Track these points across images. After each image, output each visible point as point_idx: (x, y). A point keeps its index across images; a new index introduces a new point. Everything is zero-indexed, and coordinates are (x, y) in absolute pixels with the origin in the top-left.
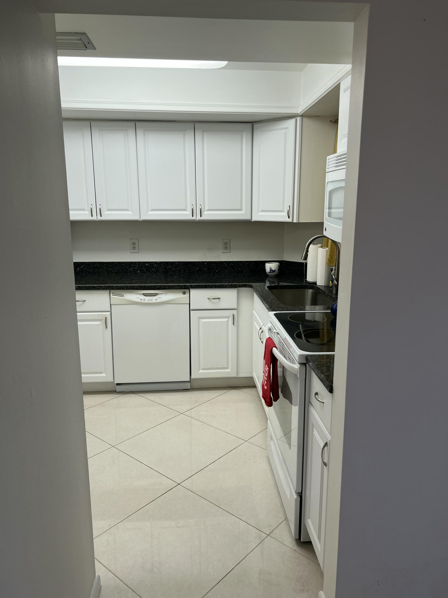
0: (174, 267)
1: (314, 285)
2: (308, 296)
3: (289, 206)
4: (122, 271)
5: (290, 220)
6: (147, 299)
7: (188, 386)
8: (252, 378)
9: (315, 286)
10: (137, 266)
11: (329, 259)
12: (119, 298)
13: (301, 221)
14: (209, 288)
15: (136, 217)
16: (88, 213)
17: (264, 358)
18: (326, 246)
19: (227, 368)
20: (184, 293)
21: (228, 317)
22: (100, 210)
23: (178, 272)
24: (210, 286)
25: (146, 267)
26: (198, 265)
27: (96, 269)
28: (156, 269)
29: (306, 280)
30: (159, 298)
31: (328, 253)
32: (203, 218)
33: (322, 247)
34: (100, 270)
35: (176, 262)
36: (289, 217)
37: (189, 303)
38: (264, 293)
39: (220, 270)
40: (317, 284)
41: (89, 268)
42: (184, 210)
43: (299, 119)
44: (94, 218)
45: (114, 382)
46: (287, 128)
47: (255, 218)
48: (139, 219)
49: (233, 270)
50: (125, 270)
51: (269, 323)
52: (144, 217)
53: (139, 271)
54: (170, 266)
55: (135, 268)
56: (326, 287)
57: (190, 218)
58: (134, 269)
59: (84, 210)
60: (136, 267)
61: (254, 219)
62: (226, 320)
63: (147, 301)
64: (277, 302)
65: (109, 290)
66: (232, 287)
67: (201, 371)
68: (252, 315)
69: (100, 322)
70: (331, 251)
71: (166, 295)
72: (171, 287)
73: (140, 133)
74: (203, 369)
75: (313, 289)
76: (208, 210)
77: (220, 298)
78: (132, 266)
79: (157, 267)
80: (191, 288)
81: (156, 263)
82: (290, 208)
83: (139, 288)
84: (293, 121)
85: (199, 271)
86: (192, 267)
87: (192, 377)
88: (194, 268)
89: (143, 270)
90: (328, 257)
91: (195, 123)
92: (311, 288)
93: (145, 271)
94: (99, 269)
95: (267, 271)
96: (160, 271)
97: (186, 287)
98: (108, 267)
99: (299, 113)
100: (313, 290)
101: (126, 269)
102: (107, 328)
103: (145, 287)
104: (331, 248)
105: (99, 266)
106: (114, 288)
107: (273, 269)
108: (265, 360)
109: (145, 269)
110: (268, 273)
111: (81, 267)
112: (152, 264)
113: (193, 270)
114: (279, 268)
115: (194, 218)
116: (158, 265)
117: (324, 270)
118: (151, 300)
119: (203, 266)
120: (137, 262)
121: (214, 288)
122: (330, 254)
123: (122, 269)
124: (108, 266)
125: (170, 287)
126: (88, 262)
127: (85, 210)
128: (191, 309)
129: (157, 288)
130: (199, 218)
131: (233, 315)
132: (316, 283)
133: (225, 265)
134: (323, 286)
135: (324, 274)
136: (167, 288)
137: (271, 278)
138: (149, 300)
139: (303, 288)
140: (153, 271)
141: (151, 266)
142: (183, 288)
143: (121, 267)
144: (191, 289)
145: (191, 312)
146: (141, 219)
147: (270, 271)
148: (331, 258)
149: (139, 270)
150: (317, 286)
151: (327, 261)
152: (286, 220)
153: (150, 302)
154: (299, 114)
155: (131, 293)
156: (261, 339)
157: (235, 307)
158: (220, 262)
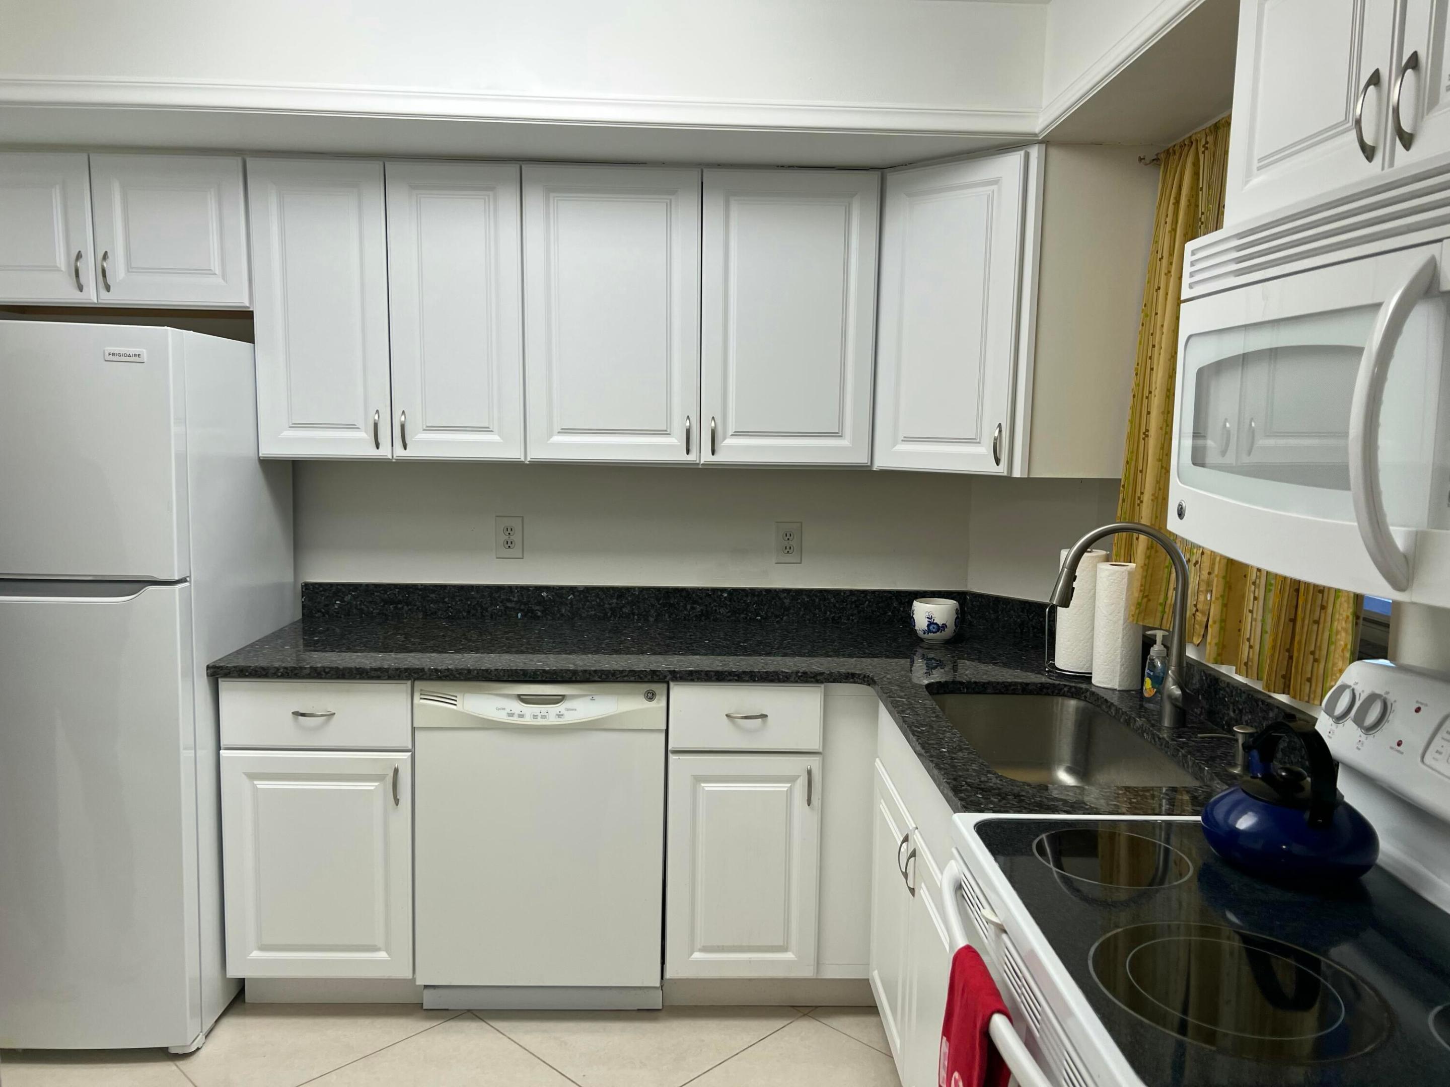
0: (628, 603)
1: (1084, 686)
2: (1061, 720)
3: (1000, 425)
4: (469, 612)
5: (1001, 470)
6: (530, 713)
7: (656, 1001)
8: (865, 985)
9: (1087, 690)
10: (515, 599)
11: (1139, 604)
12: (441, 707)
13: (1039, 473)
14: (730, 681)
15: (513, 453)
16: (366, 435)
17: (946, 1032)
18: (1122, 559)
19: (783, 949)
20: (650, 696)
21: (792, 779)
22: (403, 427)
23: (639, 620)
24: (736, 675)
25: (541, 602)
26: (701, 599)
27: (391, 606)
28: (572, 607)
29: (1053, 666)
30: (568, 710)
31: (1137, 584)
32: (721, 457)
33: (1107, 559)
34: (402, 608)
35: (633, 588)
36: (998, 462)
37: (664, 727)
38: (918, 715)
39: (770, 615)
40: (1094, 681)
41: (371, 602)
42: (664, 433)
43: (1035, 152)
44: (385, 452)
45: (414, 979)
46: (996, 182)
47: (883, 461)
48: (523, 459)
49: (808, 617)
50: (477, 610)
51: (953, 857)
52: (539, 453)
53: (519, 615)
54: (615, 601)
55: (509, 605)
56: (1125, 694)
57: (680, 456)
58: (507, 607)
59: (352, 427)
60: (510, 601)
61: (881, 462)
62: (784, 787)
63: (528, 720)
64: (973, 761)
65: (409, 683)
66: (807, 682)
67: (697, 955)
68: (871, 777)
69: (376, 784)
70: (1146, 577)
71: (592, 699)
72: (606, 675)
73: (534, 202)
74: (705, 949)
75: (1079, 699)
76: (737, 434)
77: (766, 716)
78: (499, 597)
79: (574, 603)
80: (673, 680)
81: (572, 589)
82: (1000, 431)
83: (505, 678)
84: (1015, 160)
85: (703, 618)
86: (682, 604)
87: (668, 975)
88: (689, 607)
89: (532, 611)
90: (1136, 594)
91: (705, 170)
92: (1075, 694)
93: (539, 614)
94: (400, 606)
95: (917, 628)
96: (583, 615)
97: (656, 678)
98: (428, 601)
99: (1037, 130)
100: (1082, 704)
101: (482, 607)
102: (397, 804)
103: (523, 675)
104: (1145, 565)
105: (400, 597)
106: (425, 677)
107: (939, 620)
108: (948, 1040)
109: (537, 608)
110: (920, 634)
111: (346, 599)
112: (559, 592)
113: (685, 612)
114: (957, 618)
115: (692, 457)
116: (579, 596)
117: (1121, 636)
118: (544, 717)
119: (715, 601)
120: (517, 587)
121: (747, 681)
122: (1142, 585)
123: (469, 605)
124: (428, 597)
125: (604, 676)
126: (367, 585)
127: (358, 428)
128: (670, 748)
129: (562, 677)
130: (706, 457)
131: (809, 773)
132: (1091, 678)
133: (785, 601)
134: (1116, 690)
135: (1119, 652)
136: (596, 678)
137: (931, 647)
138: (535, 717)
139: (1047, 694)
140: (562, 615)
141: (558, 599)
142: (646, 680)
143: (467, 599)
144: (672, 684)
145: (672, 757)
146: (529, 459)
147: (928, 626)
148: (1145, 600)
149: (521, 610)
150: (1093, 689)
151: (1133, 608)
152: (988, 467)
153: (540, 722)
154: (1036, 135)
155: (480, 691)
156: (905, 875)
157: (816, 746)
158: (768, 591)
